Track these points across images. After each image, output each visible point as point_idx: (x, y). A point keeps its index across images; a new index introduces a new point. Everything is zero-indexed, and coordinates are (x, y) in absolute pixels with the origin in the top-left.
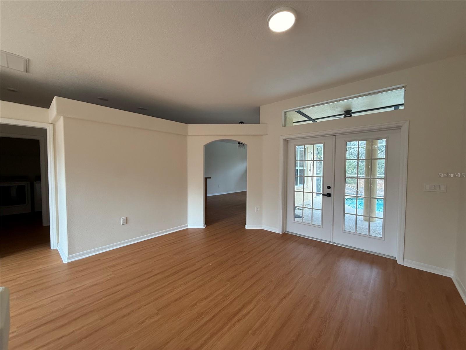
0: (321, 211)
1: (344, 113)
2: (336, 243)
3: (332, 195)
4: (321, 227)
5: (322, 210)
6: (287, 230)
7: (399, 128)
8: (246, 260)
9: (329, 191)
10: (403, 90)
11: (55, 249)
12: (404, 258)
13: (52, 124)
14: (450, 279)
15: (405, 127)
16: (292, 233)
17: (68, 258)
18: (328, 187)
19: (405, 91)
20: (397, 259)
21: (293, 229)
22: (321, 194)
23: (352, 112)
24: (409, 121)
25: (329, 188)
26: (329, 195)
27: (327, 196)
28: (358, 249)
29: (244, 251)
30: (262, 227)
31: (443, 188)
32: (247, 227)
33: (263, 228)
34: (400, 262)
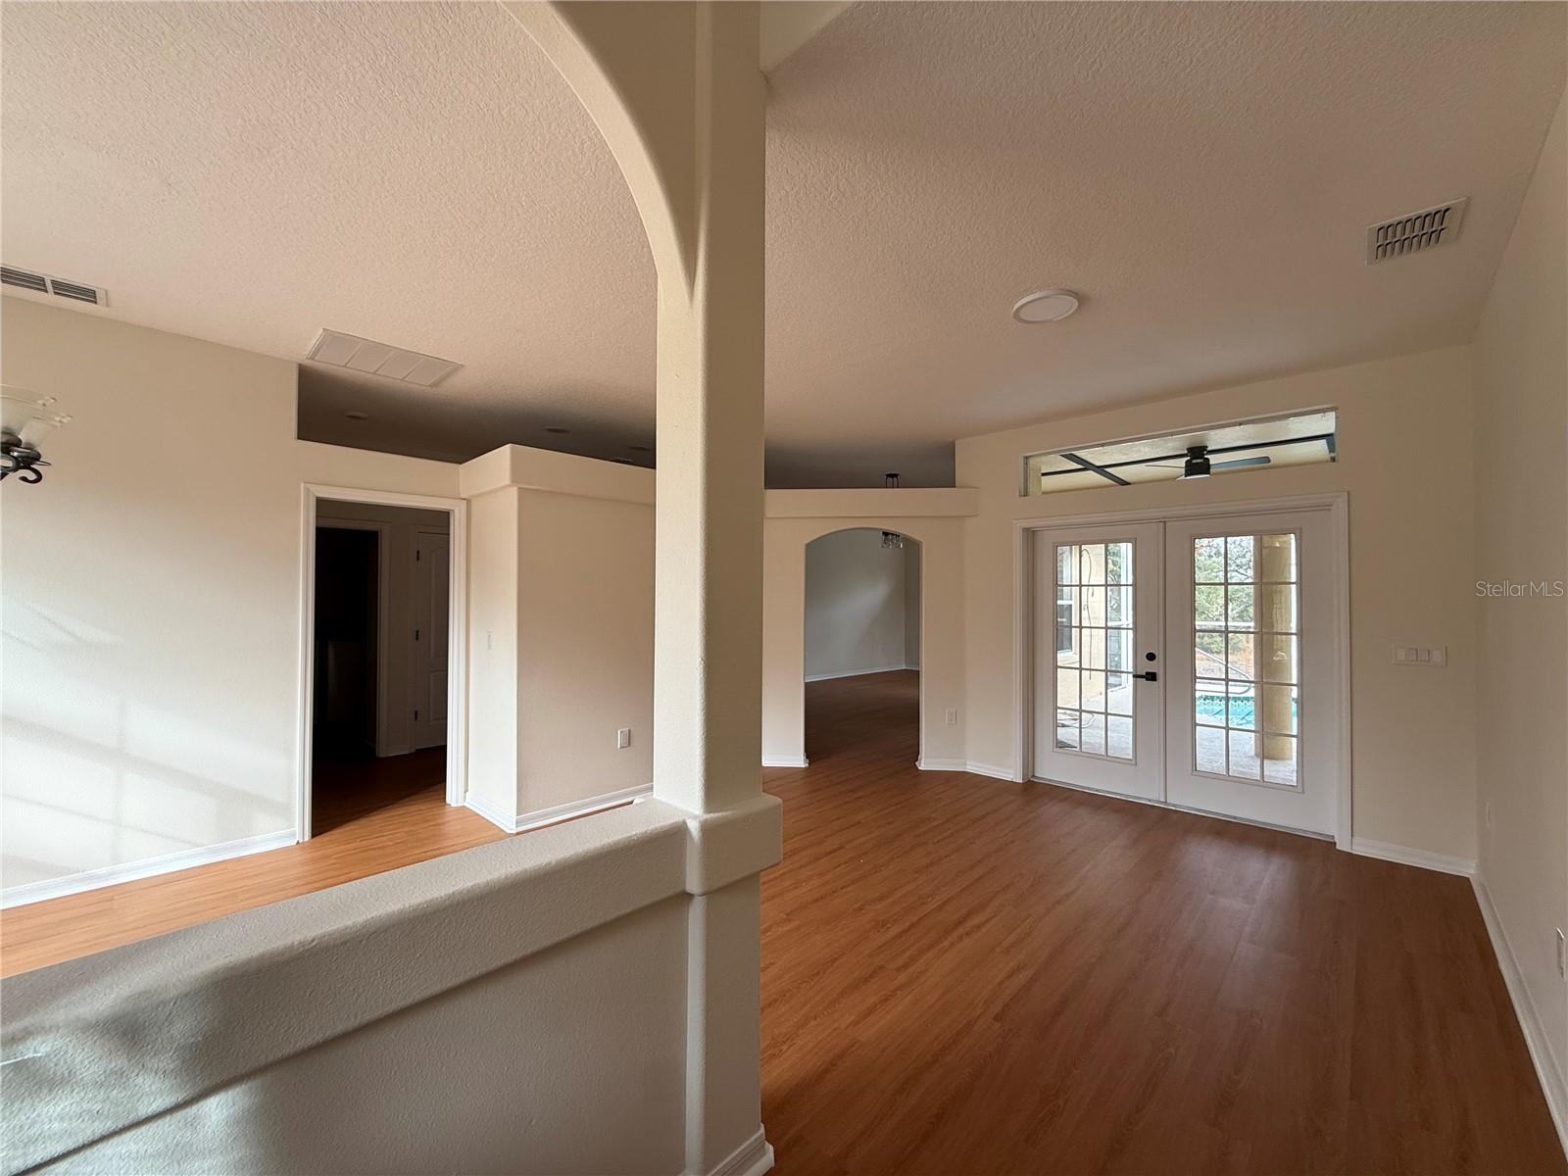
0: (1131, 719)
1: (1186, 452)
2: (1174, 806)
3: (1160, 677)
4: (1133, 762)
5: (1135, 717)
6: (1037, 775)
7: (1326, 507)
8: (945, 835)
9: (1151, 667)
10: (1332, 415)
11: (460, 805)
12: (1354, 834)
13: (465, 501)
14: (1468, 879)
15: (1341, 505)
16: (1050, 780)
17: (517, 823)
18: (1147, 657)
19: (1337, 418)
20: (1336, 840)
21: (1052, 770)
22: (1131, 676)
23: (1209, 449)
24: (1349, 493)
25: (1151, 657)
26: (1151, 677)
27: (1147, 680)
28: (1235, 818)
29: (935, 819)
30: (966, 765)
31: (1437, 657)
32: (924, 765)
33: (968, 767)
34: (1343, 845)
